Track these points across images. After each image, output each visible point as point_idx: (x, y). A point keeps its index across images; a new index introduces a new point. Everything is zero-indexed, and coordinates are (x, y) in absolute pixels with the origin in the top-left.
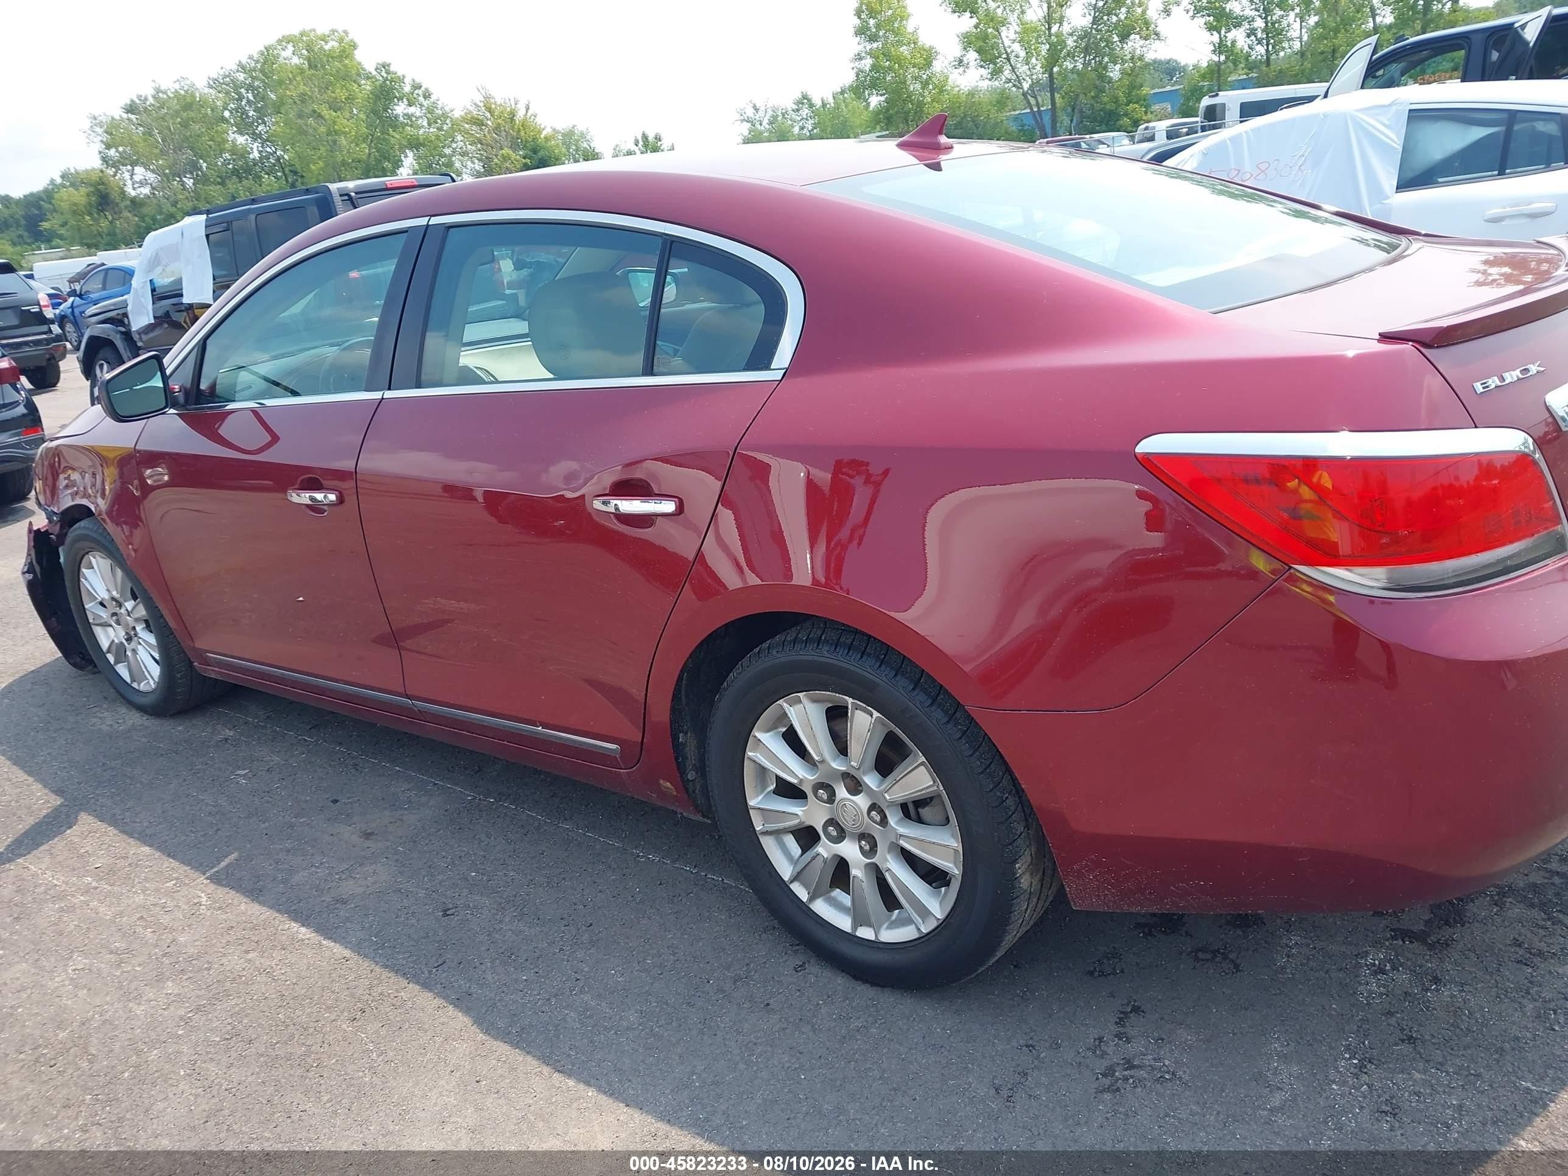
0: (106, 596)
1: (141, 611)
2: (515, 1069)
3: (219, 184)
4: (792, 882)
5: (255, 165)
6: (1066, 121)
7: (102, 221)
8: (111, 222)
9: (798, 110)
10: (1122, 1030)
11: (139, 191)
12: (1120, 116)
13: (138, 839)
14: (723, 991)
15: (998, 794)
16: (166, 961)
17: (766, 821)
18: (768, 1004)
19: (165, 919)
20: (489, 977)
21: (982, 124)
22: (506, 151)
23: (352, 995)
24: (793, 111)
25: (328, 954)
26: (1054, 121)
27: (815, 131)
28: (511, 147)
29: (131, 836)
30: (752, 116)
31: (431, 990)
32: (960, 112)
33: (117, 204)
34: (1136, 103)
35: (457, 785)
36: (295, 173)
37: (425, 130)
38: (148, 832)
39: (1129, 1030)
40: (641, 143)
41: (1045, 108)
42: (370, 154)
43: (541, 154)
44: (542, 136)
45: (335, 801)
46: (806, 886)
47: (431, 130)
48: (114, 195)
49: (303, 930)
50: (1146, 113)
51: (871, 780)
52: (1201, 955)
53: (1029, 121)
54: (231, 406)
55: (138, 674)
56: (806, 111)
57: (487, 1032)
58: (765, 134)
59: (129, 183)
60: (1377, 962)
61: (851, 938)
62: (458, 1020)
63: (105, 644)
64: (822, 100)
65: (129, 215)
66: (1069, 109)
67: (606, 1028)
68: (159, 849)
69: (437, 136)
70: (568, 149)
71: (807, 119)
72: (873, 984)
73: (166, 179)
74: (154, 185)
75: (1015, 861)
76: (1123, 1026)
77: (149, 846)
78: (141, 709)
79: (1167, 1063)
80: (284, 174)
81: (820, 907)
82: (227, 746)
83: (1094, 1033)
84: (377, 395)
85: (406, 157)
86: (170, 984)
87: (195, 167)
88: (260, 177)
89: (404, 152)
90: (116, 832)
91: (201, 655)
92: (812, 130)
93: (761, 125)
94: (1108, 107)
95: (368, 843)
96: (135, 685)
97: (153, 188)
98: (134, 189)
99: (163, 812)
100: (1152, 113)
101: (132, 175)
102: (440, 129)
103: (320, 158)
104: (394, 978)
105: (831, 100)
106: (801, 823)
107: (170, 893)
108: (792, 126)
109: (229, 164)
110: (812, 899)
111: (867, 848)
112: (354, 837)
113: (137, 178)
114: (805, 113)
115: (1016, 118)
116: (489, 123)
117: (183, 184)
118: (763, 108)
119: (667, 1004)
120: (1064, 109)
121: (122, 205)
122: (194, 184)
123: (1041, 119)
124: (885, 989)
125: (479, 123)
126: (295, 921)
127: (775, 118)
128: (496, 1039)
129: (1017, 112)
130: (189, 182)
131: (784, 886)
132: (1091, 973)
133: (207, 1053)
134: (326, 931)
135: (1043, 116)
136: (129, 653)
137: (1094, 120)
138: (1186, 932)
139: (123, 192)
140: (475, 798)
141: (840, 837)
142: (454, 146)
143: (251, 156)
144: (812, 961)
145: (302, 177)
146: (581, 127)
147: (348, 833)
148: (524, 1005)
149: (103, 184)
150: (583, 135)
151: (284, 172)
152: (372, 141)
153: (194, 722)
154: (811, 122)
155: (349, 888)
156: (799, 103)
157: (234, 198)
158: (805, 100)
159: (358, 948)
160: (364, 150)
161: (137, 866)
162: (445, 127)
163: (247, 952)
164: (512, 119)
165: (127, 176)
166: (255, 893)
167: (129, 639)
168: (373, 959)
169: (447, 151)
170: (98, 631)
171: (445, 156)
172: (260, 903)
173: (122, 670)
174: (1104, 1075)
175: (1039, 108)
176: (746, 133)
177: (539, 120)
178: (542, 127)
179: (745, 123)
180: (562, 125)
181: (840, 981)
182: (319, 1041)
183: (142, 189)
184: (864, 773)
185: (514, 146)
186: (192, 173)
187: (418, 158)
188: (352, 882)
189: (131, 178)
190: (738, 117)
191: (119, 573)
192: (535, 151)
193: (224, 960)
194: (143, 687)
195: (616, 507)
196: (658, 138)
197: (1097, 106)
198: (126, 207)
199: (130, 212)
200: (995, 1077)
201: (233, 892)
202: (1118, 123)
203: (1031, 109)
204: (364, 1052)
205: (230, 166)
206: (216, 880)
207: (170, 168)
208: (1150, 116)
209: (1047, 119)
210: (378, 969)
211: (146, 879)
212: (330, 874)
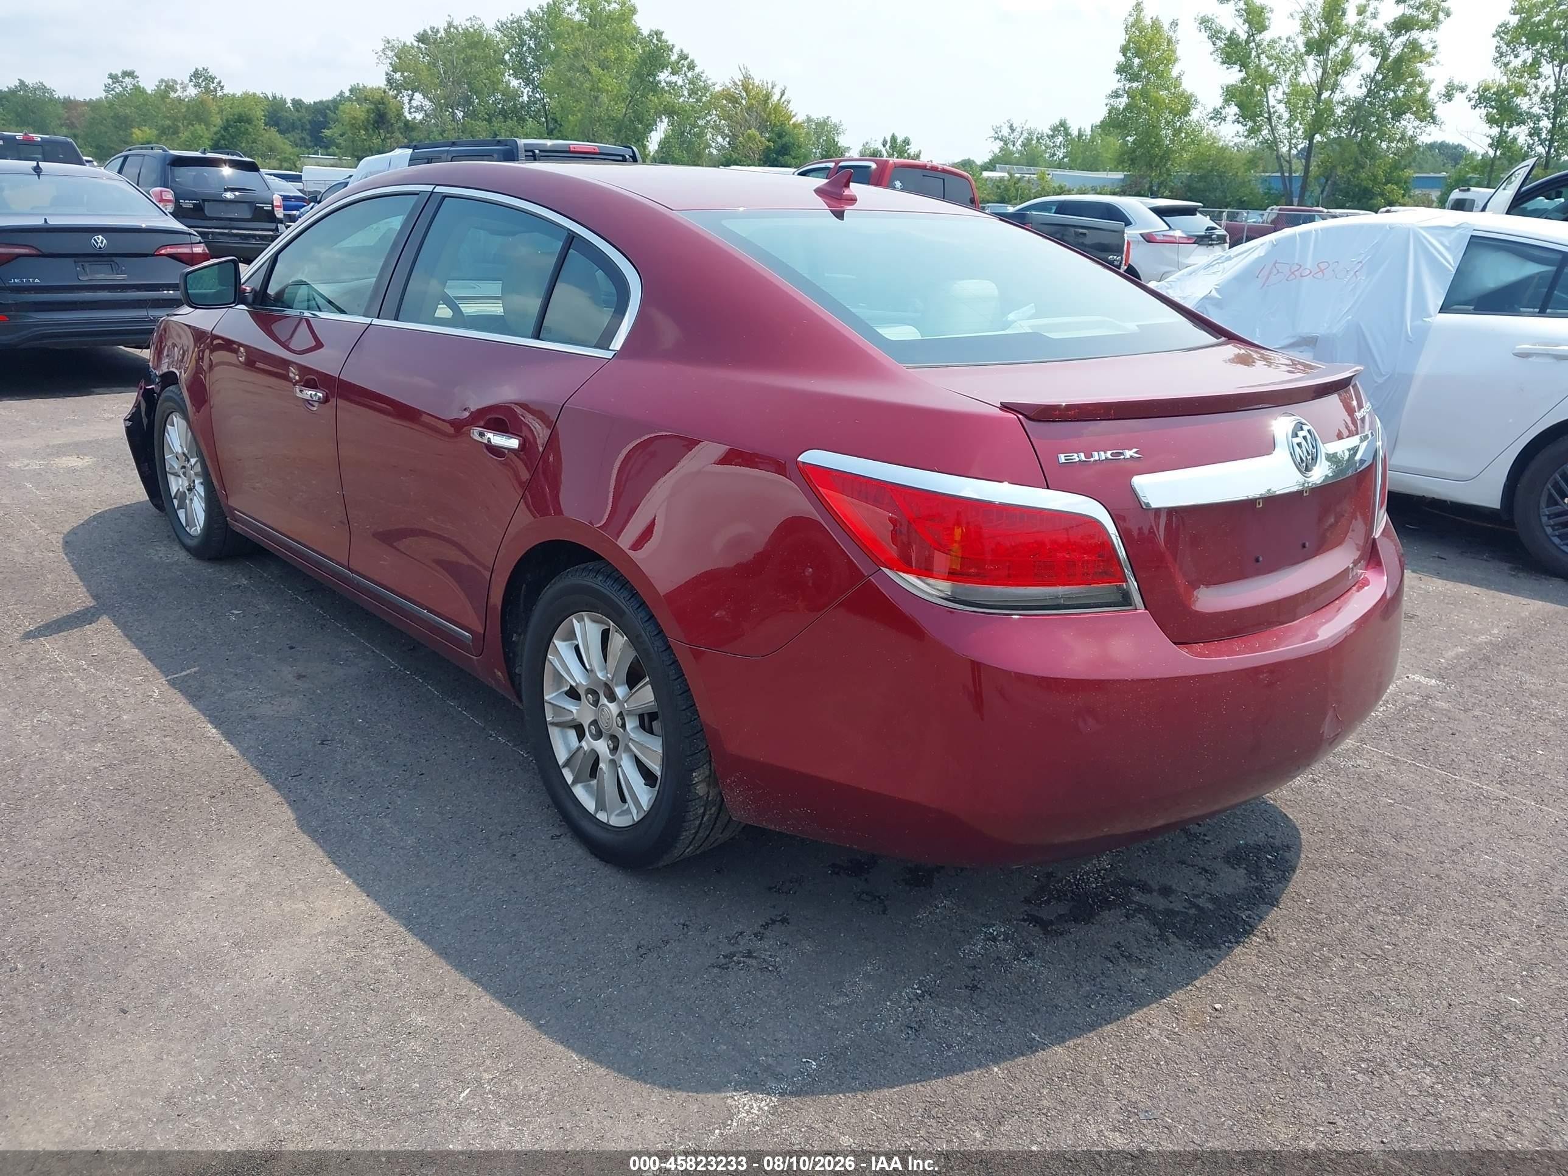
0: (180, 451)
1: (198, 468)
2: (305, 855)
3: (485, 120)
4: (564, 767)
5: (522, 107)
6: (1318, 190)
7: (374, 138)
8: (382, 140)
9: (1053, 136)
10: (762, 931)
11: (414, 115)
12: (1374, 194)
13: (134, 642)
14: (488, 839)
15: (689, 714)
16: (105, 729)
17: (555, 715)
18: (514, 855)
19: (121, 702)
20: (326, 791)
21: (1228, 181)
22: (753, 131)
23: (222, 782)
24: (1048, 136)
25: (221, 750)
26: (1304, 188)
27: (1065, 160)
28: (758, 129)
29: (130, 639)
30: (1007, 135)
31: (279, 791)
32: (1208, 166)
33: (392, 125)
34: (1396, 184)
35: (389, 656)
36: (555, 120)
37: (684, 99)
38: (144, 639)
39: (768, 933)
40: (889, 144)
41: (1297, 175)
42: (626, 114)
43: (786, 139)
44: (791, 122)
45: (292, 648)
46: (572, 771)
47: (691, 100)
48: (391, 115)
49: (214, 730)
50: (1404, 196)
51: (620, 691)
52: (864, 896)
53: (1278, 186)
54: (289, 312)
55: (190, 522)
56: (1061, 138)
57: (301, 827)
58: (1017, 155)
59: (407, 106)
60: (995, 933)
61: (592, 818)
62: (287, 814)
63: (174, 489)
64: (1080, 130)
65: (400, 136)
66: (1323, 180)
67: (386, 844)
68: (145, 653)
69: (693, 107)
70: (819, 138)
71: (1060, 147)
72: (602, 859)
73: (439, 108)
74: (428, 112)
75: (693, 770)
76: (765, 929)
77: (140, 649)
78: (188, 549)
79: (778, 959)
80: (547, 121)
81: (579, 791)
82: (237, 591)
83: (739, 928)
84: (368, 320)
85: (661, 121)
86: (99, 745)
87: (468, 101)
88: (524, 120)
89: (660, 117)
90: (121, 634)
91: (232, 509)
92: (1063, 158)
93: (1014, 145)
94: (1364, 183)
95: (299, 683)
96: (188, 529)
97: (427, 115)
98: (410, 113)
99: (163, 628)
100: (1410, 197)
101: (411, 100)
102: (699, 100)
103: (579, 111)
104: (260, 778)
105: (1088, 132)
106: (574, 720)
107: (135, 685)
108: (1045, 152)
109: (499, 103)
110: (575, 782)
111: (611, 746)
112: (290, 676)
113: (414, 103)
114: (1059, 141)
115: (1264, 180)
116: (744, 102)
117: (453, 114)
118: (1019, 130)
119: (441, 838)
120: (1317, 178)
121: (397, 126)
122: (463, 117)
123: (1291, 187)
124: (609, 865)
125: (734, 100)
126: (212, 723)
127: (1029, 140)
128: (304, 832)
129: (1267, 174)
130: (460, 114)
131: (558, 769)
132: (770, 889)
133: (100, 795)
134: (229, 736)
135: (1294, 182)
136: (188, 501)
137: (1347, 194)
138: (866, 880)
139: (400, 115)
140: (397, 668)
141: (599, 735)
142: (709, 118)
143: (521, 99)
144: (569, 835)
145: (561, 125)
146: (834, 120)
147: (287, 673)
148: (338, 816)
149: (383, 103)
150: (835, 127)
151: (546, 118)
152: (630, 102)
153: (223, 568)
154: (1063, 150)
155: (266, 710)
156: (1055, 129)
157: (496, 135)
158: (1062, 128)
159: (244, 752)
160: (620, 110)
161: (122, 661)
162: (704, 99)
163: (165, 736)
164: (766, 102)
165: (406, 100)
166: (194, 698)
167: (190, 490)
168: (251, 761)
169: (701, 122)
170: (172, 479)
171: (699, 127)
172: (194, 706)
173: (181, 514)
174: (725, 957)
175: (1290, 173)
176: (997, 151)
177: (791, 107)
178: (793, 113)
179: (998, 141)
180: (818, 115)
181: (578, 851)
182: (181, 805)
183: (416, 115)
184: (617, 685)
185: (762, 128)
186: (464, 107)
187: (671, 123)
188: (269, 706)
189: (410, 103)
190: (992, 133)
191: (190, 434)
192: (780, 136)
193: (146, 738)
194: (192, 531)
195: (489, 440)
196: (907, 142)
197: (1354, 181)
198: (399, 128)
199: (401, 133)
200: (643, 939)
201: (179, 694)
202: (1370, 202)
203: (1283, 174)
204: (207, 819)
205: (500, 106)
206: (172, 683)
207: (445, 98)
208: (1406, 199)
209: (1296, 187)
210: (250, 769)
211: (123, 672)
212: (256, 697)
